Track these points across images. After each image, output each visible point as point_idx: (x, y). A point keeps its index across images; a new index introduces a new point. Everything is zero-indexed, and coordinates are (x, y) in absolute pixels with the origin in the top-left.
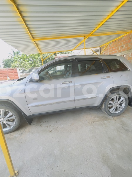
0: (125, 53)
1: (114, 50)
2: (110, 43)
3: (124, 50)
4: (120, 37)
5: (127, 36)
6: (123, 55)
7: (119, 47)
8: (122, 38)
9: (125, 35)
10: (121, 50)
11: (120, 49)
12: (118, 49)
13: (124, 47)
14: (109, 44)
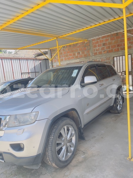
0: (83, 59)
1: (70, 55)
2: (64, 47)
3: (81, 57)
4: (75, 43)
5: (81, 43)
6: (82, 62)
7: (75, 53)
8: (76, 44)
9: (79, 42)
10: (78, 56)
11: (76, 55)
12: (74, 55)
13: (81, 53)
14: (62, 48)
